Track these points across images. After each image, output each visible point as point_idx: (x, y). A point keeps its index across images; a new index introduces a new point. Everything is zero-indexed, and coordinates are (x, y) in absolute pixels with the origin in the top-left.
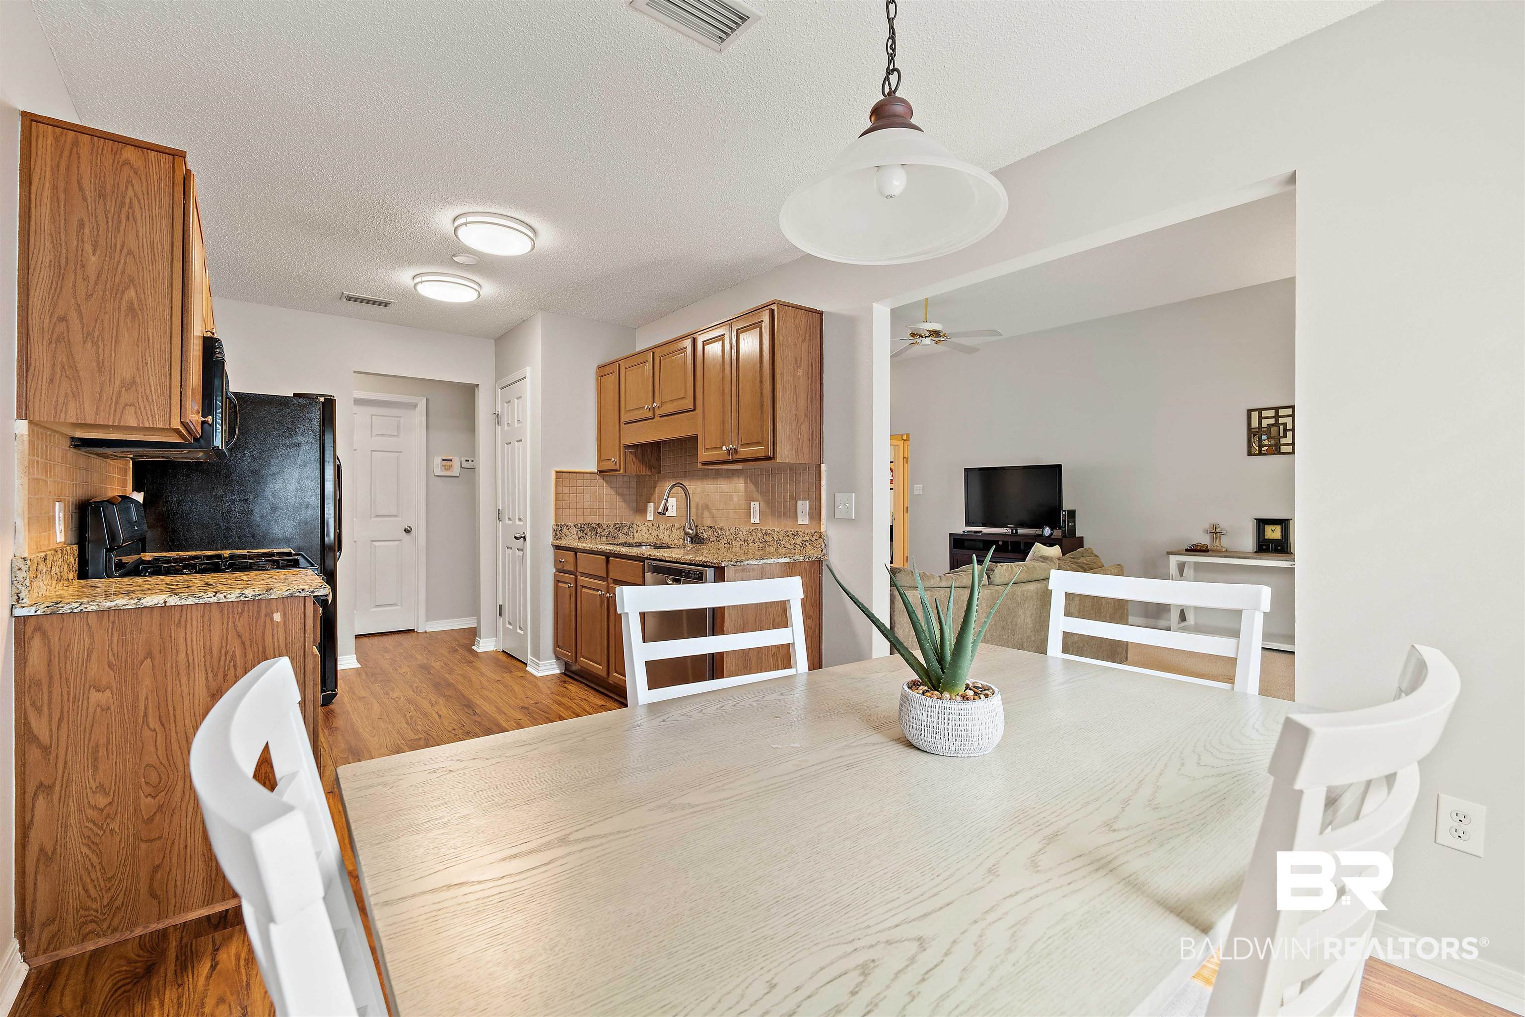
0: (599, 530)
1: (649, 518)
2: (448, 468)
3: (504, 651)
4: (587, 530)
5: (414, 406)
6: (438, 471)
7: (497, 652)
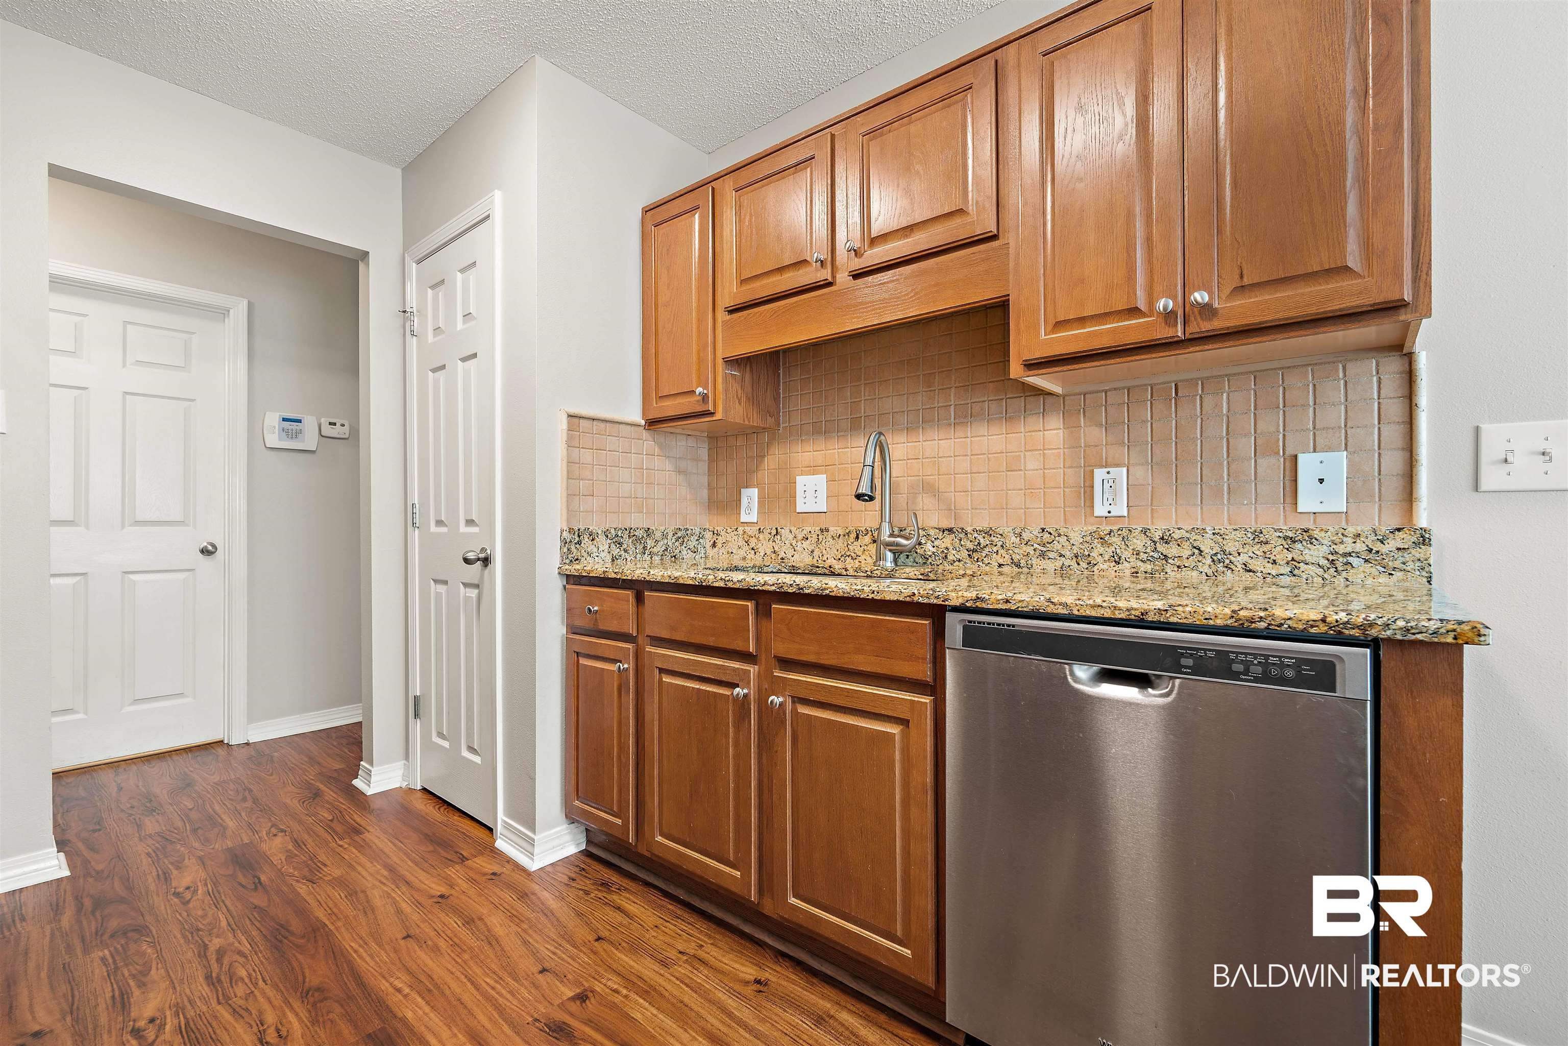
0: (650, 543)
1: (744, 518)
2: (295, 435)
3: (424, 790)
4: (627, 542)
5: (223, 313)
6: (273, 440)
7: (411, 791)
